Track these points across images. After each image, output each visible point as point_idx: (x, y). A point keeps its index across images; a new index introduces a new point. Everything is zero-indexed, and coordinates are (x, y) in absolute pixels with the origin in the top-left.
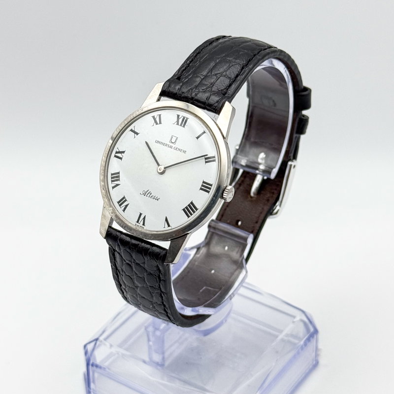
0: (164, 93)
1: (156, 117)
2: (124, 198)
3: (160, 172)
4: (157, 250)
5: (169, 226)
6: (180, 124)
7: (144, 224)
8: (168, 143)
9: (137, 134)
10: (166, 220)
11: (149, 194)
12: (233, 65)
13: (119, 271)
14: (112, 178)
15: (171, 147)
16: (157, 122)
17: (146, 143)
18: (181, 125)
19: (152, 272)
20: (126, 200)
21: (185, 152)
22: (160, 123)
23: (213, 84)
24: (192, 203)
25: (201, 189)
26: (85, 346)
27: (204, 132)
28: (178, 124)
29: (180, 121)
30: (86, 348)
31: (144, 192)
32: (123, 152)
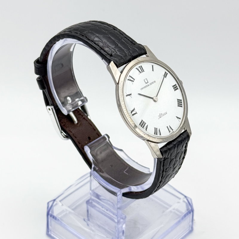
1: (129, 79)
2: (155, 128)
7: (172, 130)
8: (146, 85)
9: (131, 94)
10: (178, 118)
15: (148, 85)
16: (132, 80)
18: (142, 72)
20: (157, 129)
21: (155, 82)
22: (134, 79)
24: (178, 100)
25: (175, 90)
27: (152, 66)
29: (140, 70)
31: (159, 116)
32: (134, 109)
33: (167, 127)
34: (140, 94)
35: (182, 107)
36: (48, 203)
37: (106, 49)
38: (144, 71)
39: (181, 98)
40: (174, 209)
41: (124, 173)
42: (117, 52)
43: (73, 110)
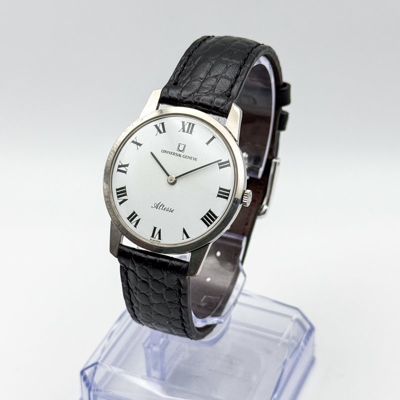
0: (163, 100)
1: (158, 126)
2: (134, 213)
3: (172, 182)
4: (179, 264)
5: (188, 237)
6: (186, 130)
7: (160, 238)
9: (140, 145)
10: (184, 231)
11: (161, 207)
12: (230, 66)
13: (131, 290)
14: (118, 193)
15: (180, 156)
17: (152, 153)
18: (187, 132)
19: (172, 287)
20: (136, 215)
21: (196, 159)
22: (164, 131)
23: (214, 87)
24: (210, 211)
25: (218, 196)
26: (82, 372)
27: (214, 137)
28: (184, 131)
30: (84, 374)
31: (156, 205)
32: (127, 165)
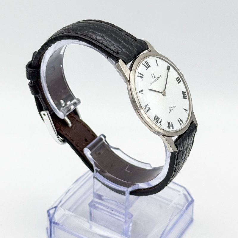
2: (168, 122)
7: (183, 122)
8: (154, 80)
9: (142, 91)
15: (156, 80)
16: (141, 76)
20: (170, 122)
21: (161, 76)
22: (143, 75)
29: (146, 65)
31: (170, 110)
33: (178, 120)
34: (150, 90)
35: (186, 98)
36: (48, 211)
37: (112, 47)
38: (150, 66)
39: (185, 90)
40: (175, 204)
41: (126, 171)
42: (122, 50)
43: (68, 113)
